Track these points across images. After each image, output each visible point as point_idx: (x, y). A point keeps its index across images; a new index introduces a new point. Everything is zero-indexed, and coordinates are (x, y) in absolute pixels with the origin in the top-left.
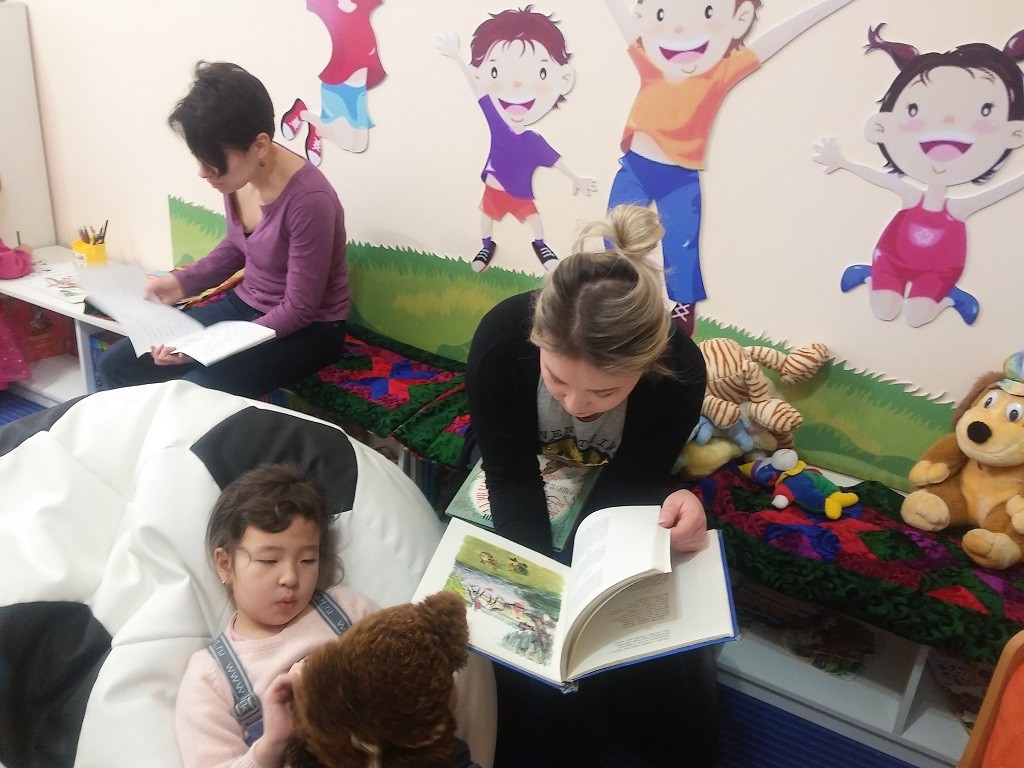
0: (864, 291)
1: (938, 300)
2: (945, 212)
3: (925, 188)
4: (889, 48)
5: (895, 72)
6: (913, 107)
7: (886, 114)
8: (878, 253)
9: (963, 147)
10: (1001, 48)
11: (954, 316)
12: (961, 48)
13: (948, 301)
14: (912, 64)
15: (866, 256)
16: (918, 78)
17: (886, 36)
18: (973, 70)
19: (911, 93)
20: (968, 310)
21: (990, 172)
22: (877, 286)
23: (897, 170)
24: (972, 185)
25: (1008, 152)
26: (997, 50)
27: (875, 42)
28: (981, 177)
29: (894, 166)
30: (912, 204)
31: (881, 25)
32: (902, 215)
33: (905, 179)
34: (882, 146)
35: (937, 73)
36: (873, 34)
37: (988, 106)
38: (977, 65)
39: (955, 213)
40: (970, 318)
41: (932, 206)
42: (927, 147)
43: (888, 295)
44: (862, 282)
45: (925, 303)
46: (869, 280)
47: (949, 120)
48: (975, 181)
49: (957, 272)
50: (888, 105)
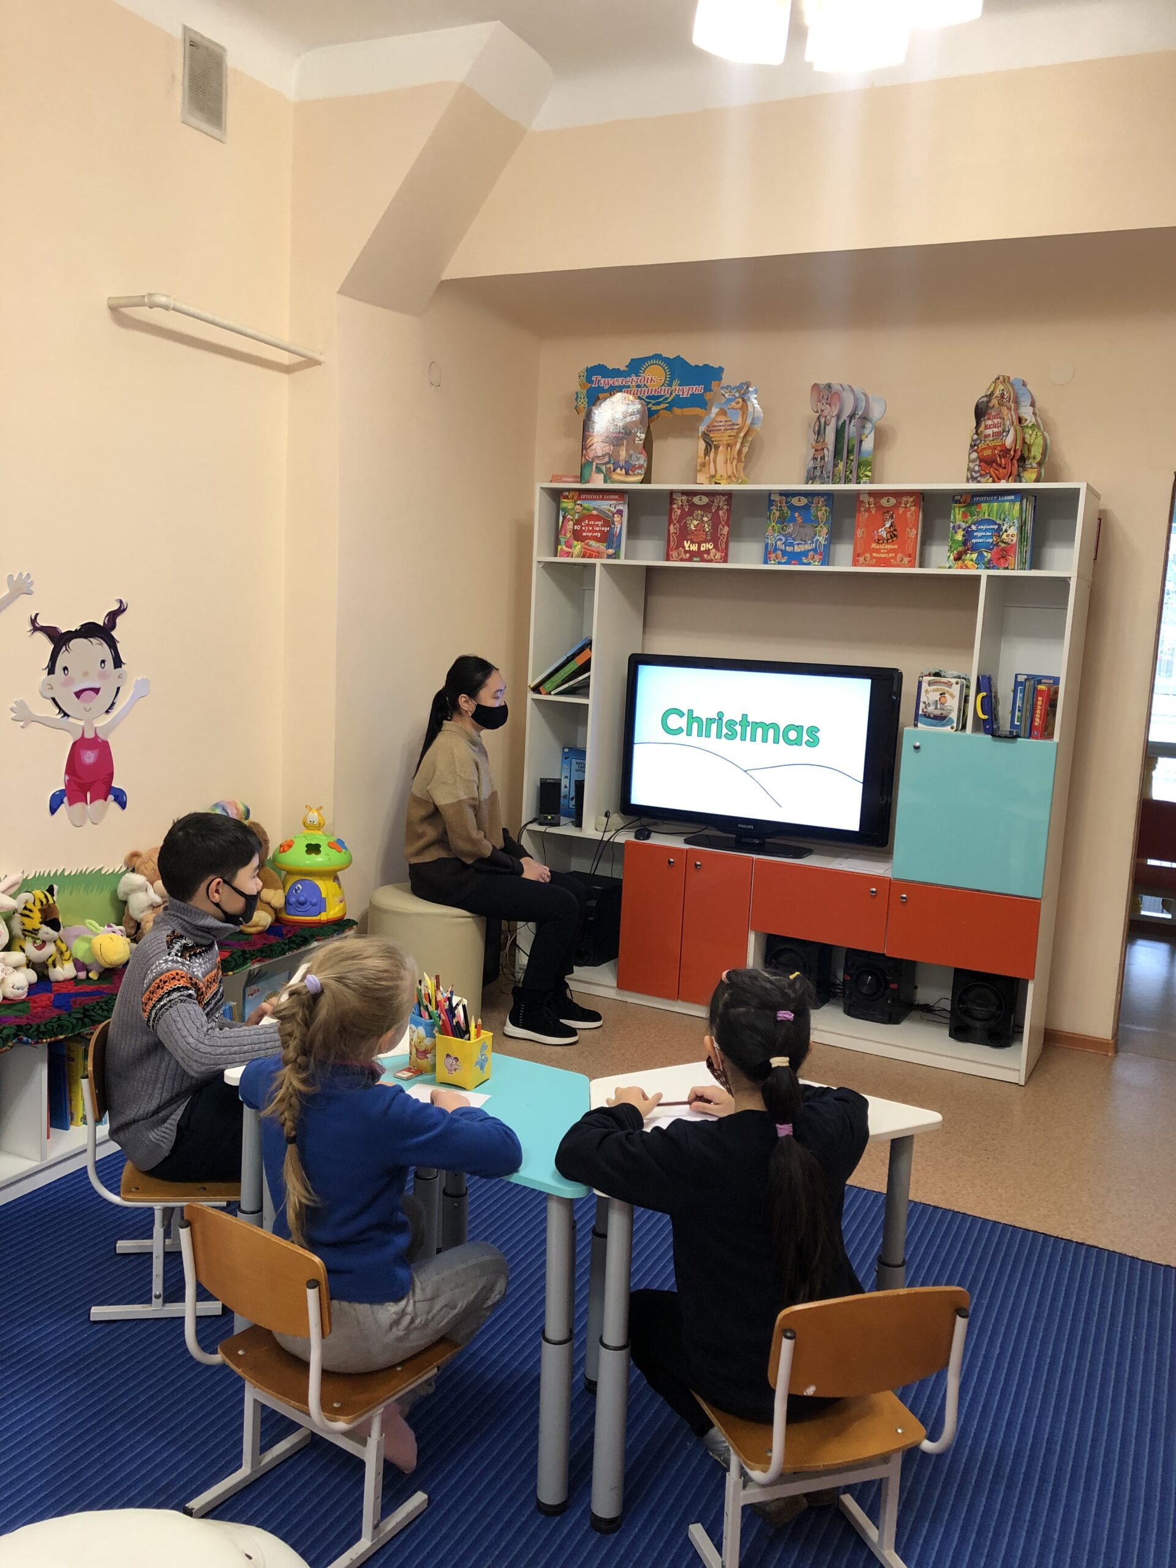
0: (63, 809)
1: (106, 799)
2: (96, 736)
3: (82, 723)
4: (43, 629)
5: (51, 647)
6: (65, 669)
7: (51, 676)
8: (67, 778)
9: (97, 691)
10: (102, 624)
11: (114, 806)
12: (82, 626)
13: (111, 797)
14: (60, 640)
15: (60, 784)
16: (64, 648)
17: (41, 622)
18: (91, 639)
19: (62, 660)
20: (121, 799)
21: (113, 704)
22: (71, 803)
23: (66, 715)
24: (105, 716)
25: (118, 689)
26: (99, 626)
27: (36, 628)
28: (110, 708)
29: (63, 712)
30: (79, 736)
31: (37, 615)
32: (74, 744)
33: (70, 720)
34: (54, 699)
35: (75, 643)
36: (33, 621)
37: (103, 662)
38: (92, 637)
39: (101, 735)
40: (123, 805)
41: (89, 735)
42: (78, 694)
43: (79, 805)
44: (62, 802)
45: (99, 803)
46: (65, 800)
47: (86, 674)
48: (107, 712)
49: (111, 775)
50: (51, 670)
